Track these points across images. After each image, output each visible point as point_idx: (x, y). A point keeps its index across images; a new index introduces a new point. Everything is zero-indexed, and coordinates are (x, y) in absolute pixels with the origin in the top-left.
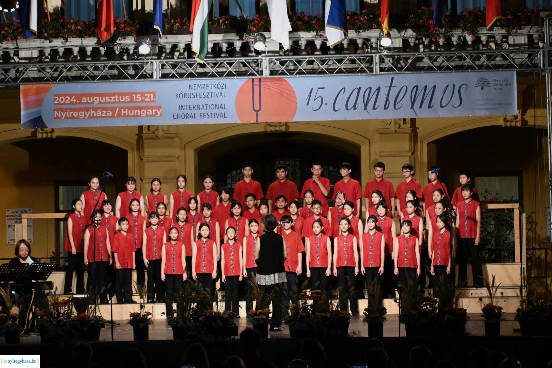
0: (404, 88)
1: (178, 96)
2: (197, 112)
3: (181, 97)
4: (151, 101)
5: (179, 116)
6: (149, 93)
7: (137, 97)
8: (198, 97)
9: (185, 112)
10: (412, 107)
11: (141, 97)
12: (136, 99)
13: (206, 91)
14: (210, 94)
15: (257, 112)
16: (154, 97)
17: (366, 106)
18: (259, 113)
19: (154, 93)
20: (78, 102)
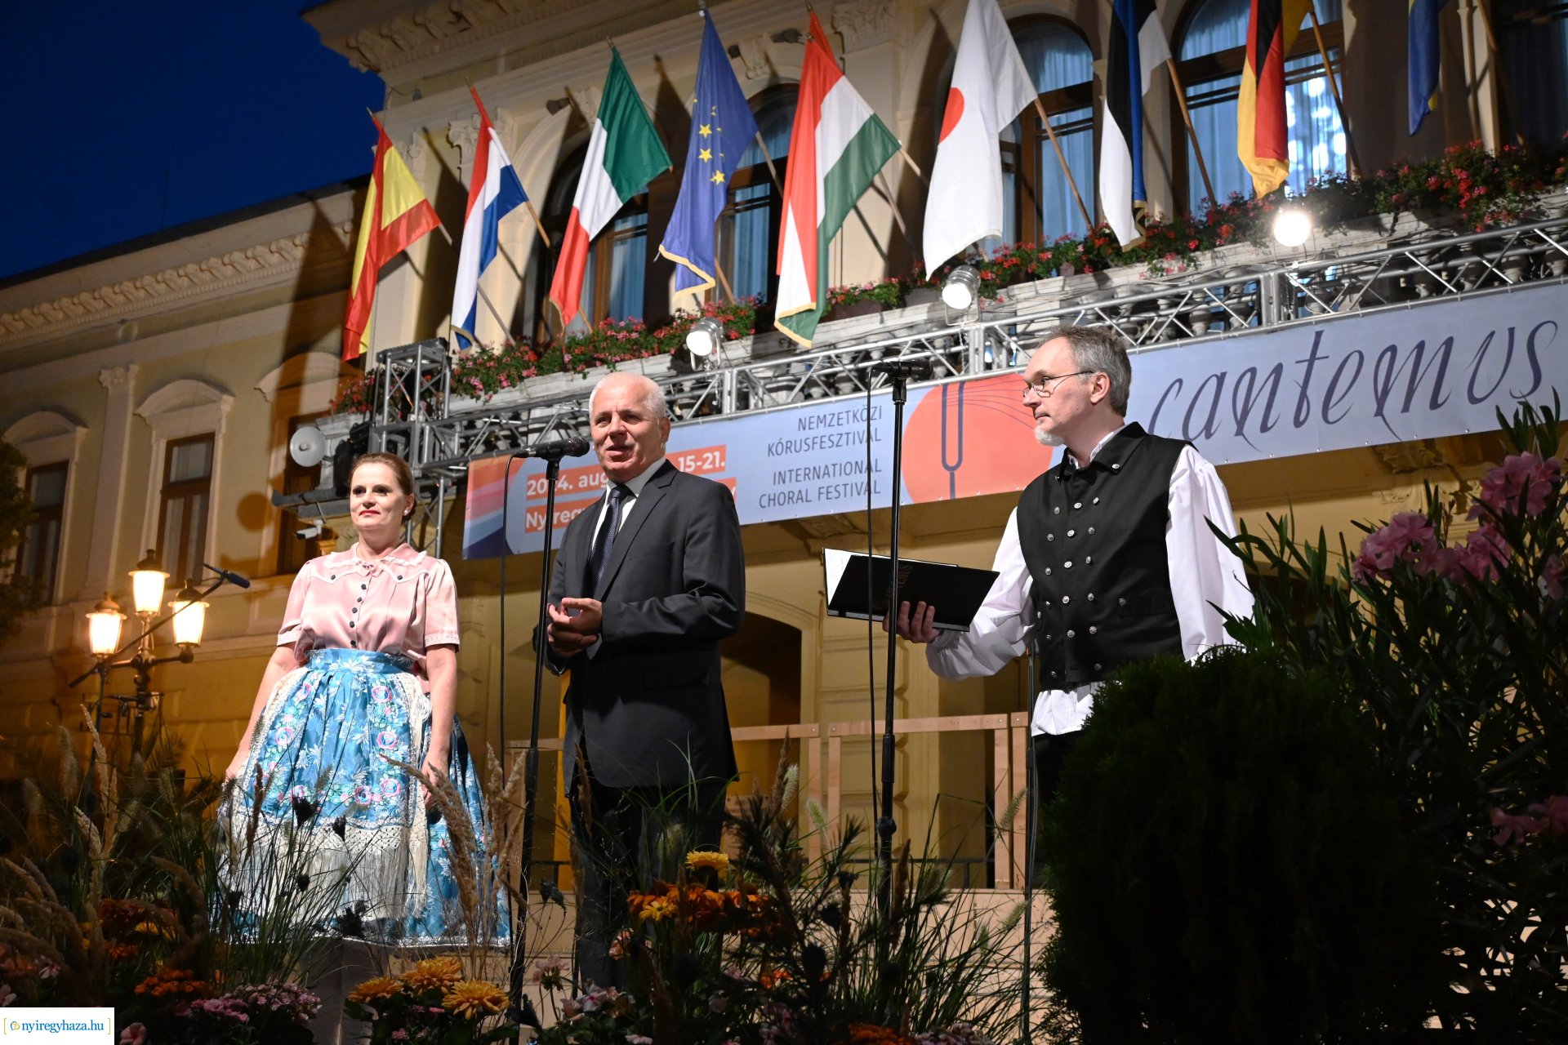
0: (1355, 358)
1: (774, 450)
2: (812, 486)
3: (779, 451)
4: (714, 470)
5: (773, 500)
6: (712, 450)
7: (688, 463)
8: (817, 446)
9: (786, 488)
10: (1379, 412)
11: (695, 461)
12: (686, 466)
13: (836, 430)
14: (845, 437)
15: (951, 469)
16: (722, 459)
17: (1241, 424)
18: (957, 473)
19: (722, 449)
20: (571, 487)
